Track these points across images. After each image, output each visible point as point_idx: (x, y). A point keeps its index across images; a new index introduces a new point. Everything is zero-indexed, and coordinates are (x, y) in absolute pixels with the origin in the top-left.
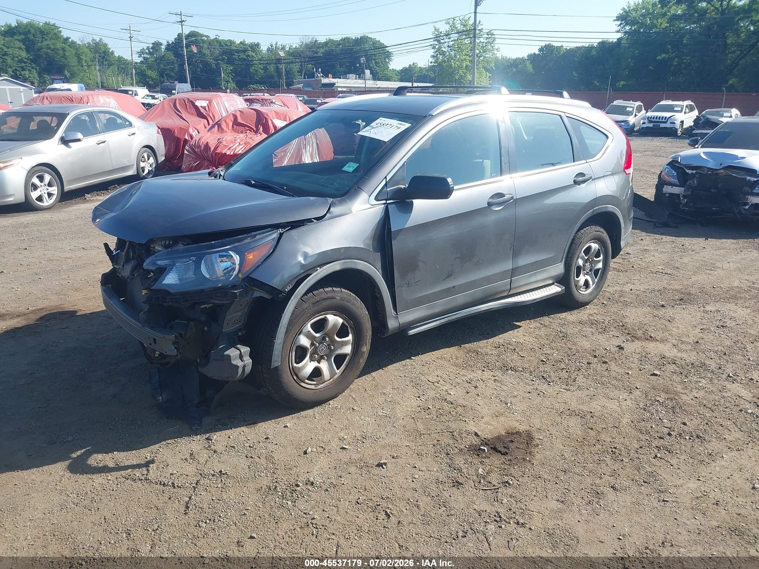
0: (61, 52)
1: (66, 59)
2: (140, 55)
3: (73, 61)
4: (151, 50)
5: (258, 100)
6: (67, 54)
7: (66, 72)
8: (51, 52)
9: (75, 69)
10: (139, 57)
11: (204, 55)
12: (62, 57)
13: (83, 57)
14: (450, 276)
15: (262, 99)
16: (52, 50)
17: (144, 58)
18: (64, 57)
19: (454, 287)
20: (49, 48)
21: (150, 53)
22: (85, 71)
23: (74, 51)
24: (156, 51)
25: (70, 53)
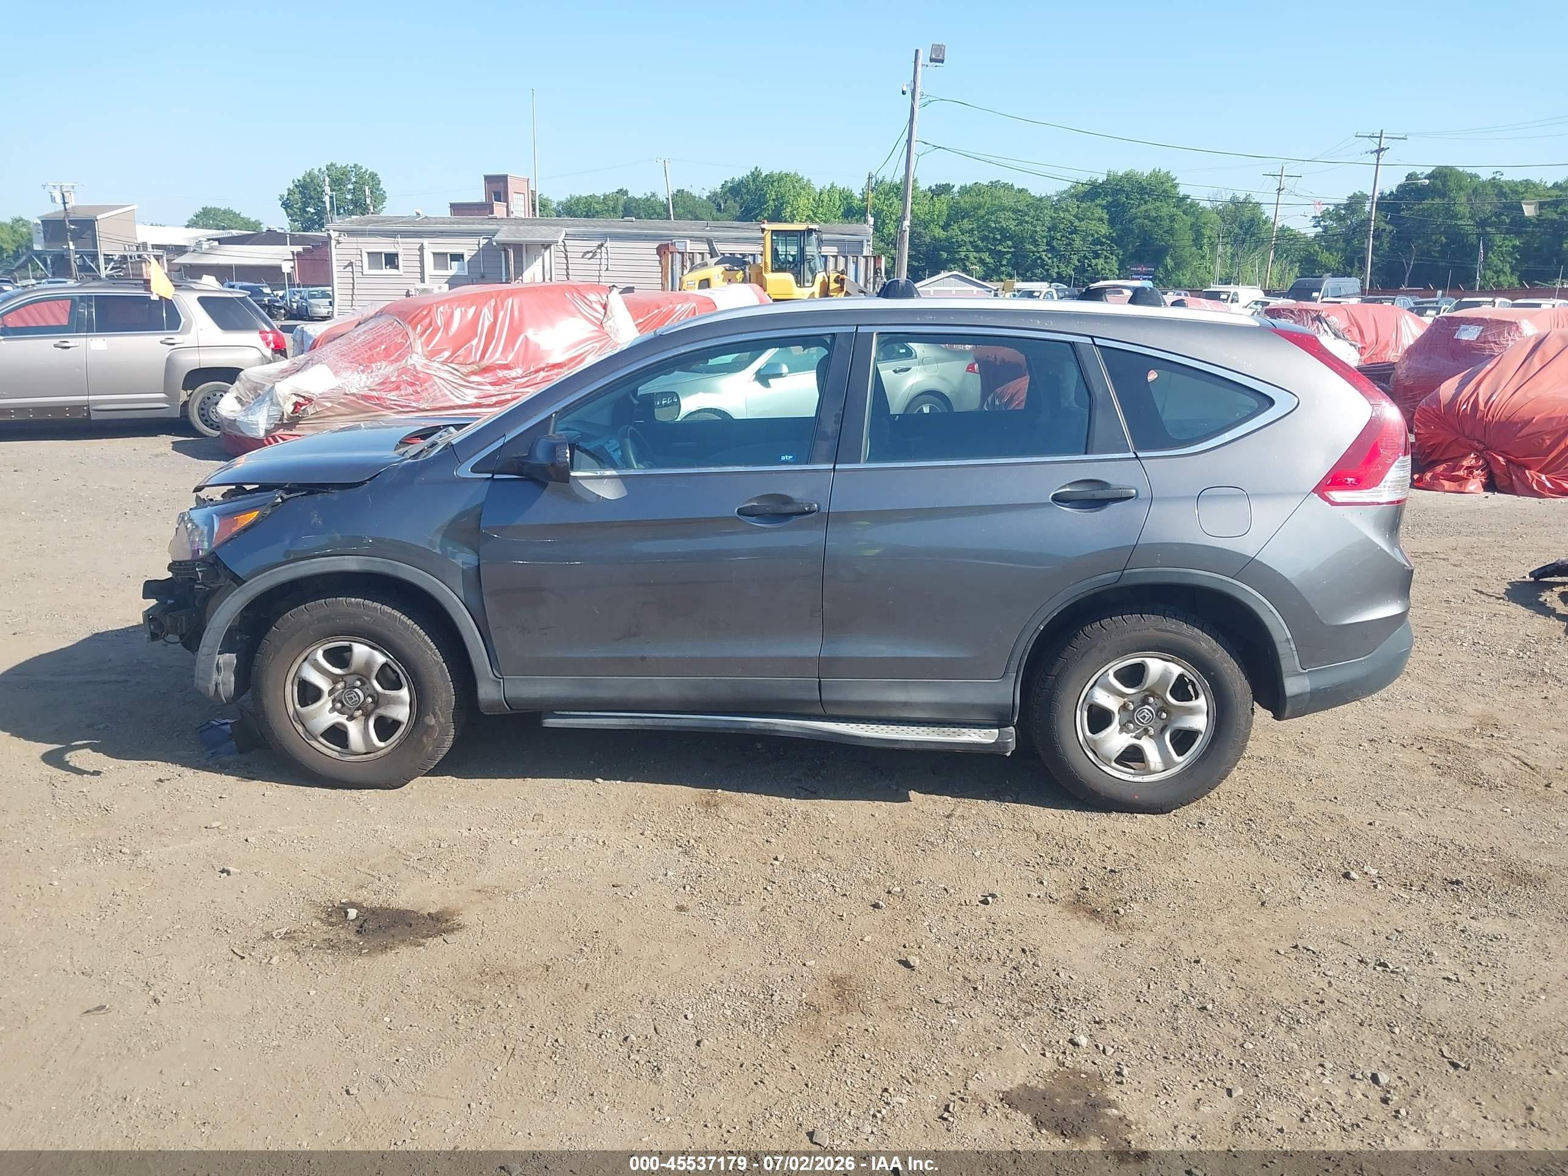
0: (1166, 223)
1: (1172, 235)
2: (1319, 222)
3: (1185, 238)
4: (1343, 212)
5: (1292, 312)
6: (1176, 226)
7: (1168, 260)
8: (1149, 223)
9: (1186, 253)
10: (1316, 227)
11: (1454, 217)
12: (1166, 232)
13: (1207, 232)
14: (636, 635)
15: (1300, 311)
16: (1151, 221)
17: (1325, 228)
18: (1171, 232)
19: (643, 659)
20: (1147, 217)
21: (1341, 219)
22: (1203, 257)
23: (1190, 220)
24: (1354, 212)
25: (1183, 223)
